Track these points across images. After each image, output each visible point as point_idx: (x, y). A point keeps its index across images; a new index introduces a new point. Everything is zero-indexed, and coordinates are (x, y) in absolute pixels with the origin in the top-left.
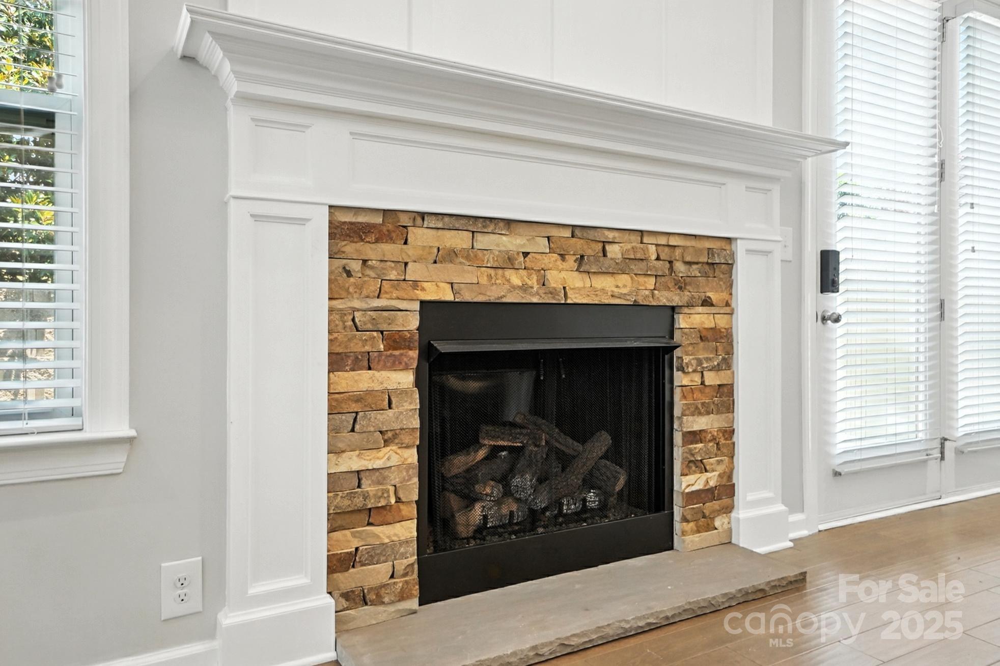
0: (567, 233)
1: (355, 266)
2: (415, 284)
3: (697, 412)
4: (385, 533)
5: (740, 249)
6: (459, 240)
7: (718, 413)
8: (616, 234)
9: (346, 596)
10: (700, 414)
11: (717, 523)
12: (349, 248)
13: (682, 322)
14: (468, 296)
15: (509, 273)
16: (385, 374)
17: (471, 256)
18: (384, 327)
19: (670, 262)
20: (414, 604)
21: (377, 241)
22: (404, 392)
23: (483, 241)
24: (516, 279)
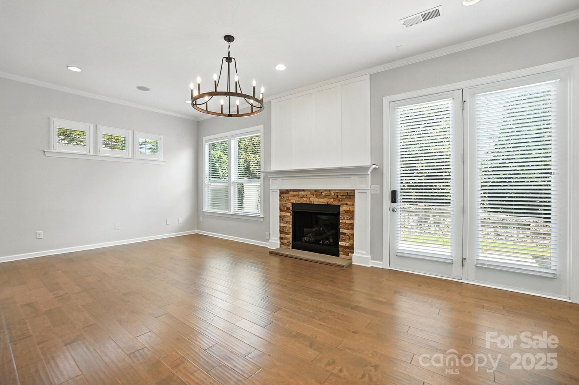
0: (314, 191)
1: (282, 198)
2: (290, 200)
3: (343, 228)
4: (287, 236)
5: (356, 192)
6: (296, 193)
7: (350, 230)
8: (323, 191)
9: (282, 243)
10: (344, 229)
11: (349, 255)
12: (282, 195)
13: (341, 209)
14: (297, 202)
15: (304, 198)
16: (286, 213)
17: (297, 196)
18: (286, 206)
19: (337, 196)
20: (291, 247)
21: (285, 194)
22: (289, 216)
23: (300, 193)
24: (305, 199)
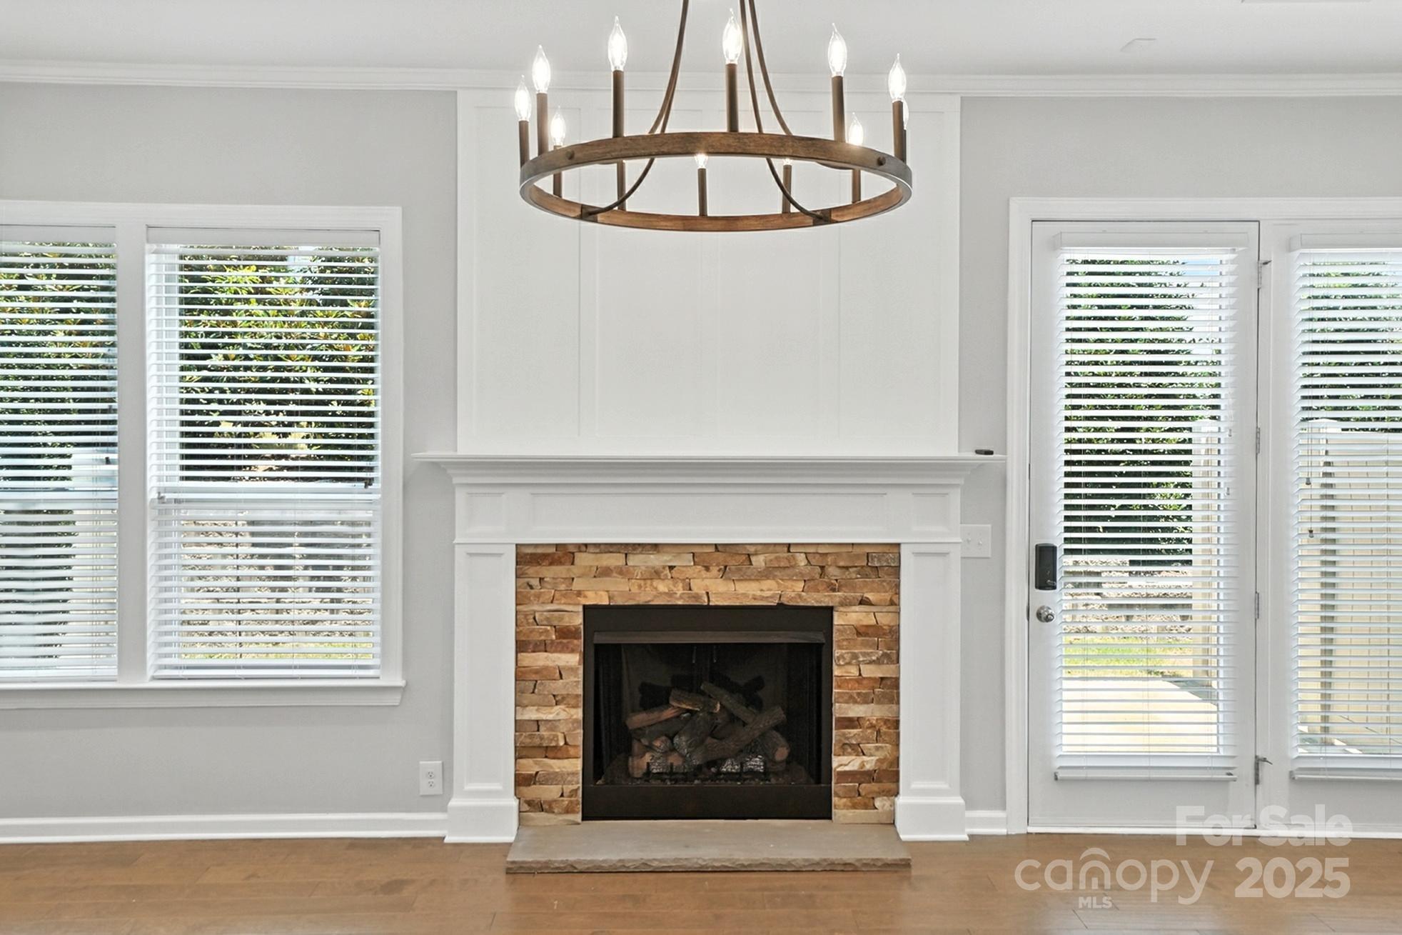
0: (712, 549)
1: (535, 582)
2: (579, 593)
3: (851, 700)
4: (556, 765)
5: (904, 551)
6: (615, 560)
7: (879, 702)
8: (759, 548)
9: (529, 803)
10: (855, 702)
11: (878, 803)
12: (531, 570)
13: (838, 620)
14: (620, 601)
15: (655, 583)
16: (556, 655)
17: (623, 572)
18: (555, 623)
19: (822, 568)
20: (578, 817)
21: (551, 564)
22: (572, 670)
23: (635, 560)
24: (662, 587)
